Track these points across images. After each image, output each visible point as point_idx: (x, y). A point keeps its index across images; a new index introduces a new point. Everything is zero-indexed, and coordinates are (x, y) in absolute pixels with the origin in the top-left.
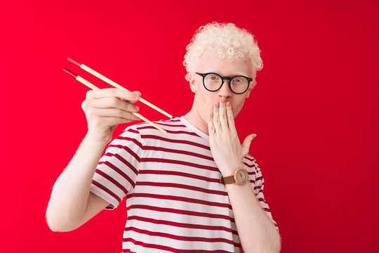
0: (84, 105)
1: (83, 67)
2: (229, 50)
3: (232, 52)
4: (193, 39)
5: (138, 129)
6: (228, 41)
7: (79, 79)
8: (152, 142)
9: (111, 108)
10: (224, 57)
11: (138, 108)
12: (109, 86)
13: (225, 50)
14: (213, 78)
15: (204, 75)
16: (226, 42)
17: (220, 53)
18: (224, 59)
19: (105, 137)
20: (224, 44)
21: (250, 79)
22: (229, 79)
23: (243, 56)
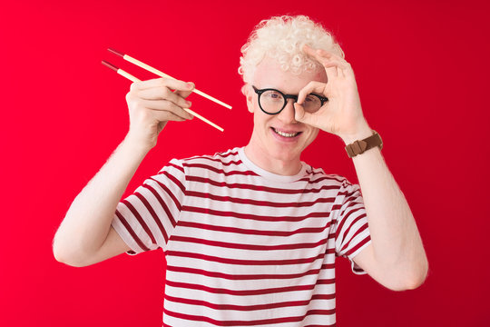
0: (128, 97)
2: (295, 57)
3: (299, 61)
4: (251, 37)
5: (184, 165)
6: (293, 46)
7: (121, 72)
9: (161, 99)
10: (288, 67)
11: (190, 103)
12: (157, 77)
13: (290, 58)
14: (274, 96)
15: (259, 92)
16: (290, 48)
17: (282, 62)
18: (288, 71)
19: (151, 136)
20: (288, 51)
21: (323, 99)
22: (295, 97)
23: (315, 66)
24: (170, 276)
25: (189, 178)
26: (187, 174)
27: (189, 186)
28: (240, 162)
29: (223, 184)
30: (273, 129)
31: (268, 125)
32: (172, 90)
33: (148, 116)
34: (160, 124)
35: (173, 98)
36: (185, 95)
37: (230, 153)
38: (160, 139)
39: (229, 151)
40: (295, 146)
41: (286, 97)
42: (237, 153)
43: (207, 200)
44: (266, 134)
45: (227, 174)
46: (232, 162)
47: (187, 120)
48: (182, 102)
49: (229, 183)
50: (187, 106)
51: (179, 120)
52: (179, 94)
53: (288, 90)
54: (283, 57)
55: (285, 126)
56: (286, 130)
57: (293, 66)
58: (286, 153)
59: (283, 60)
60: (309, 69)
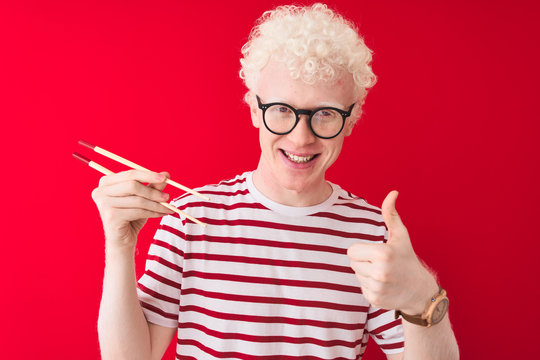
1: (98, 150)
2: (307, 62)
3: (314, 67)
6: (305, 47)
9: (130, 195)
10: (298, 76)
13: (301, 63)
14: (283, 110)
15: (264, 107)
16: (301, 49)
17: (291, 69)
18: (299, 79)
20: (298, 54)
21: (345, 114)
22: (309, 113)
23: (333, 72)
30: (283, 151)
31: (275, 147)
40: (309, 173)
41: (298, 112)
44: (274, 157)
46: (239, 192)
51: (156, 216)
53: (300, 103)
54: (292, 61)
55: (298, 148)
56: (299, 153)
57: (306, 73)
58: (299, 182)
59: (292, 65)
60: (326, 76)
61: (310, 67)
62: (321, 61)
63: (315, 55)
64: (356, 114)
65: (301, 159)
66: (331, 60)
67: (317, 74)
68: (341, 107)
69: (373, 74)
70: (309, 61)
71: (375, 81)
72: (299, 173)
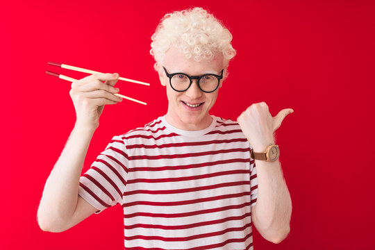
0: (71, 93)
1: (64, 66)
3: (200, 51)
5: (123, 138)
6: (194, 40)
7: (61, 77)
8: (137, 152)
9: (96, 89)
10: (190, 56)
11: (118, 90)
14: (181, 77)
15: (170, 76)
16: (192, 41)
17: (186, 52)
18: (191, 59)
19: (94, 118)
20: (190, 44)
21: (219, 77)
22: (198, 78)
23: (211, 53)
24: (127, 222)
25: (128, 147)
26: (126, 144)
27: (130, 153)
28: (164, 128)
29: (154, 146)
31: (178, 99)
32: (103, 82)
33: (89, 105)
34: (99, 108)
35: (105, 87)
36: (113, 84)
37: (156, 123)
38: (101, 120)
39: (155, 121)
40: (199, 113)
41: (191, 78)
42: (161, 121)
43: (145, 161)
44: (178, 106)
45: (156, 139)
46: (159, 129)
47: (118, 103)
48: (112, 90)
49: (158, 145)
50: (116, 91)
51: (112, 103)
52: (108, 83)
53: (192, 72)
54: (186, 47)
55: (192, 100)
56: (192, 102)
57: (195, 55)
58: (193, 119)
59: (186, 49)
60: (207, 56)
61: (197, 51)
62: (203, 47)
63: (199, 43)
64: (225, 75)
65: (194, 106)
66: (209, 46)
67: (202, 55)
68: (216, 73)
69: (234, 50)
70: (197, 47)
71: (235, 53)
72: (194, 113)
